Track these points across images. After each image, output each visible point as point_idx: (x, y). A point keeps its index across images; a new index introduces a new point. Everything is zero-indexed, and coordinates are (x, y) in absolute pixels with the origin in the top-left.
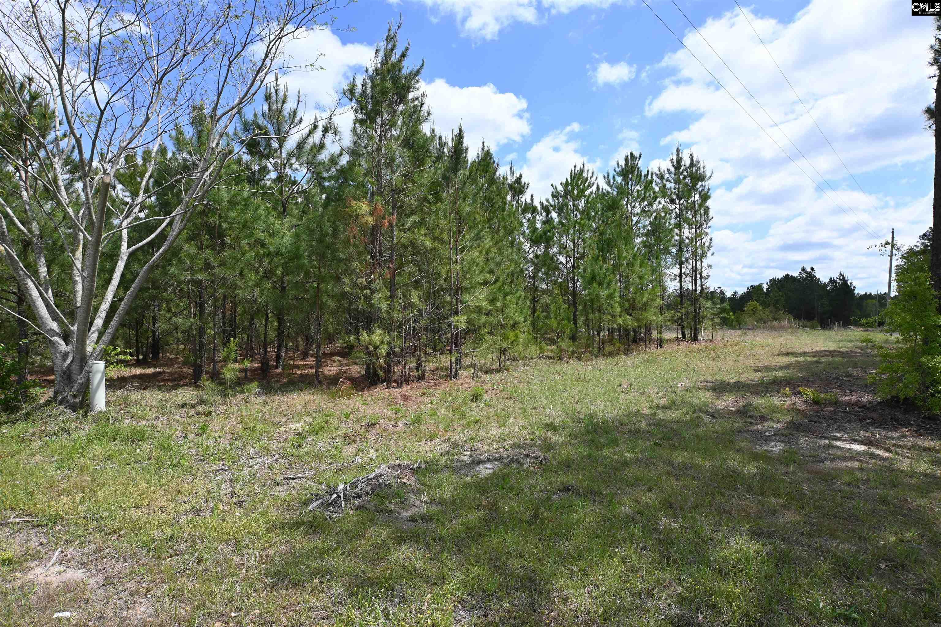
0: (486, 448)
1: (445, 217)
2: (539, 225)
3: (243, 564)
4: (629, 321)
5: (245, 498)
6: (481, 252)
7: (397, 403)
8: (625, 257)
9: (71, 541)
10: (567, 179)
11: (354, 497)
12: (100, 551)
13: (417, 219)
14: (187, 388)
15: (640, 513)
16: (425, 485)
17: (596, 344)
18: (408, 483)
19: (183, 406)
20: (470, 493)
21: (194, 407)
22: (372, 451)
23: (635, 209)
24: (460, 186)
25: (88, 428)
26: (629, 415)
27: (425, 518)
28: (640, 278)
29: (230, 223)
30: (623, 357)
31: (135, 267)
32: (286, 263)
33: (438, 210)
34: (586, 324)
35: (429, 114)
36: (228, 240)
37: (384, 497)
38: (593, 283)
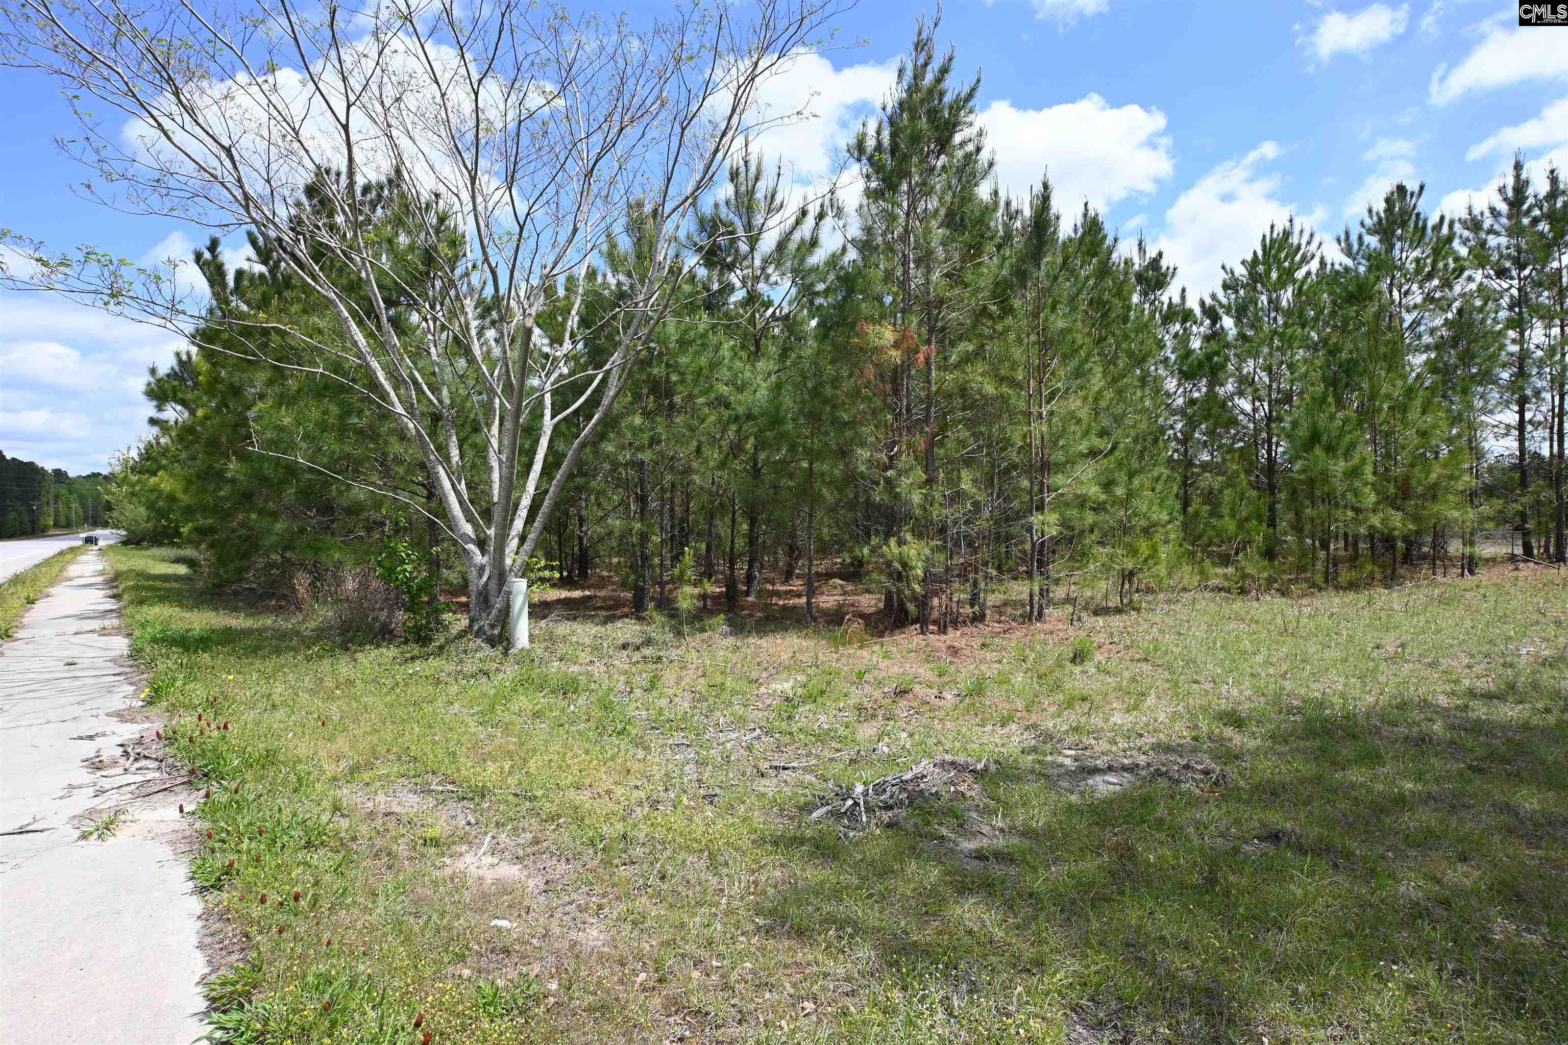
0: (1104, 746)
1: (1019, 341)
2: (1196, 344)
3: (722, 890)
4: (1396, 520)
5: (718, 791)
6: (1085, 399)
7: (939, 658)
8: (1388, 396)
9: (503, 825)
10: (1255, 253)
11: (881, 808)
12: (537, 843)
13: (970, 348)
14: (627, 620)
15: (1446, 903)
16: (998, 801)
17: (1319, 566)
18: (968, 794)
19: (624, 647)
20: (1082, 825)
21: (638, 648)
22: (904, 735)
23: (1410, 297)
24: (1047, 284)
25: (510, 672)
26: (1402, 706)
27: (1002, 857)
28: (1423, 434)
29: (682, 374)
30: (1381, 595)
31: (561, 446)
32: (761, 431)
33: (1007, 329)
34: (1298, 528)
35: (991, 165)
36: (678, 399)
37: (929, 813)
38: (1312, 448)
